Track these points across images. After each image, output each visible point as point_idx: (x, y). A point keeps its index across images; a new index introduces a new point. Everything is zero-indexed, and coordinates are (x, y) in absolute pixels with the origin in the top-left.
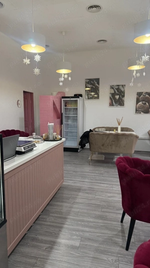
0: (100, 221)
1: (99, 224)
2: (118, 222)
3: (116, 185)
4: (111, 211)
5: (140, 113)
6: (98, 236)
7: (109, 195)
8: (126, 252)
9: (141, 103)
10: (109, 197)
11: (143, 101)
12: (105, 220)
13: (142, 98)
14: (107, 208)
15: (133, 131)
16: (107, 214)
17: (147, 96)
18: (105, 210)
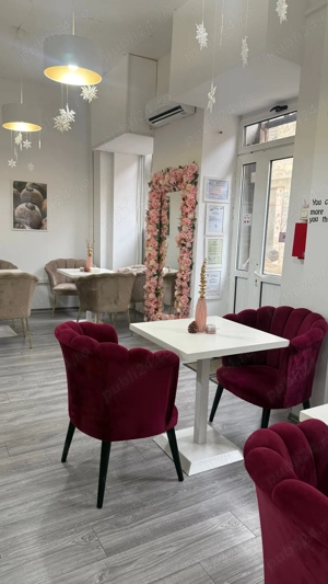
0: (19, 476)
1: (19, 483)
2: (56, 463)
3: (11, 391)
4: (30, 447)
5: (23, 228)
6: (31, 509)
7: (9, 416)
8: (99, 512)
9: (23, 206)
10: (11, 420)
11: (27, 202)
12: (29, 470)
13: (25, 194)
14: (19, 445)
15: (16, 268)
16: (26, 457)
17: (35, 191)
18: (16, 450)
